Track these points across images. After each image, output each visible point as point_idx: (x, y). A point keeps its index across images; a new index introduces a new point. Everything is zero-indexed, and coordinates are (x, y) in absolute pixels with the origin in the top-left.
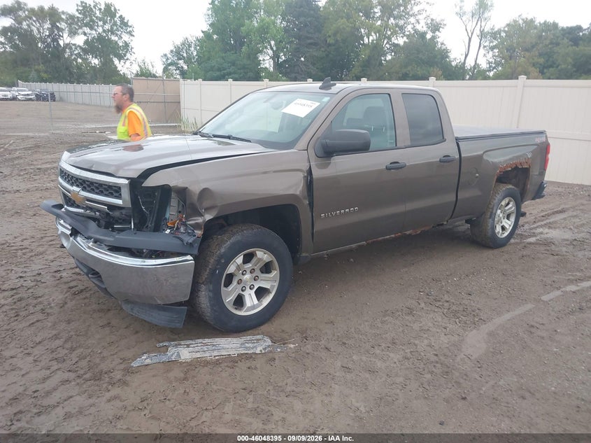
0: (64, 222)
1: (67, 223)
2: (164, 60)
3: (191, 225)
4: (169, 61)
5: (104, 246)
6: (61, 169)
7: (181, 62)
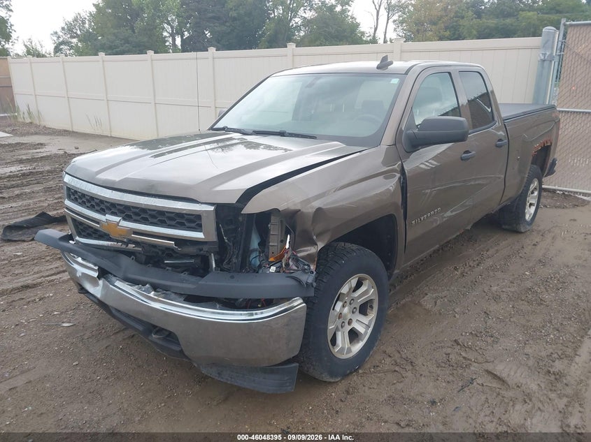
0: (83, 259)
1: (89, 262)
2: (55, 38)
3: (303, 258)
4: (61, 39)
5: (173, 295)
6: (67, 187)
7: (75, 40)
